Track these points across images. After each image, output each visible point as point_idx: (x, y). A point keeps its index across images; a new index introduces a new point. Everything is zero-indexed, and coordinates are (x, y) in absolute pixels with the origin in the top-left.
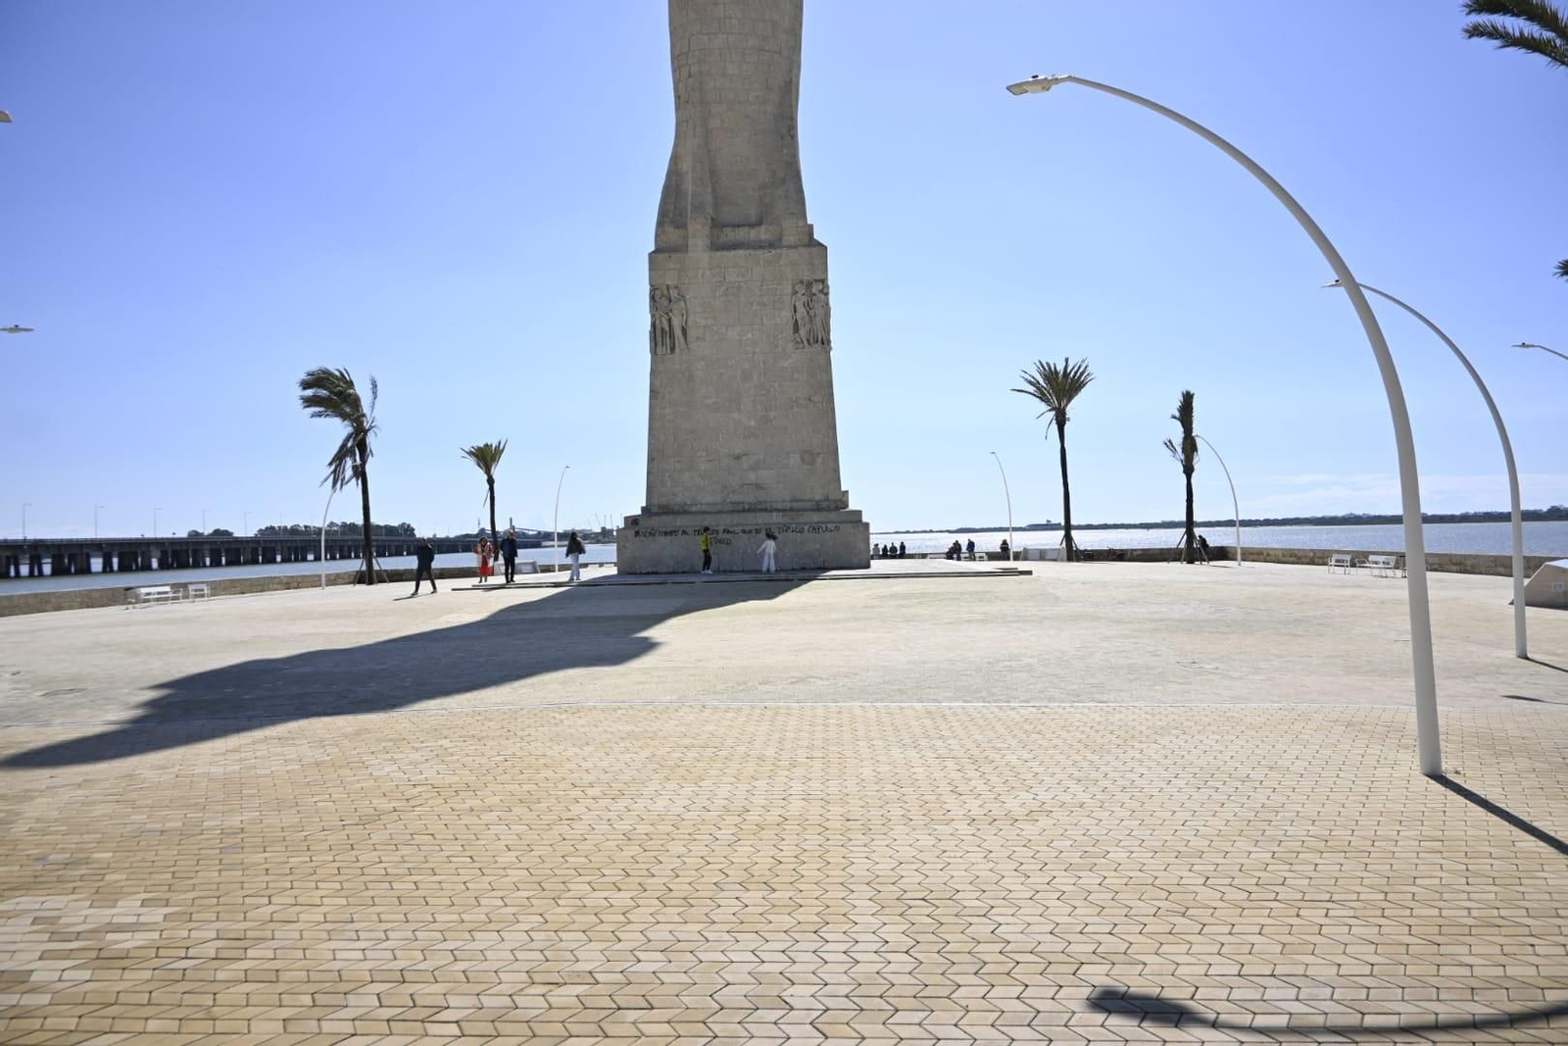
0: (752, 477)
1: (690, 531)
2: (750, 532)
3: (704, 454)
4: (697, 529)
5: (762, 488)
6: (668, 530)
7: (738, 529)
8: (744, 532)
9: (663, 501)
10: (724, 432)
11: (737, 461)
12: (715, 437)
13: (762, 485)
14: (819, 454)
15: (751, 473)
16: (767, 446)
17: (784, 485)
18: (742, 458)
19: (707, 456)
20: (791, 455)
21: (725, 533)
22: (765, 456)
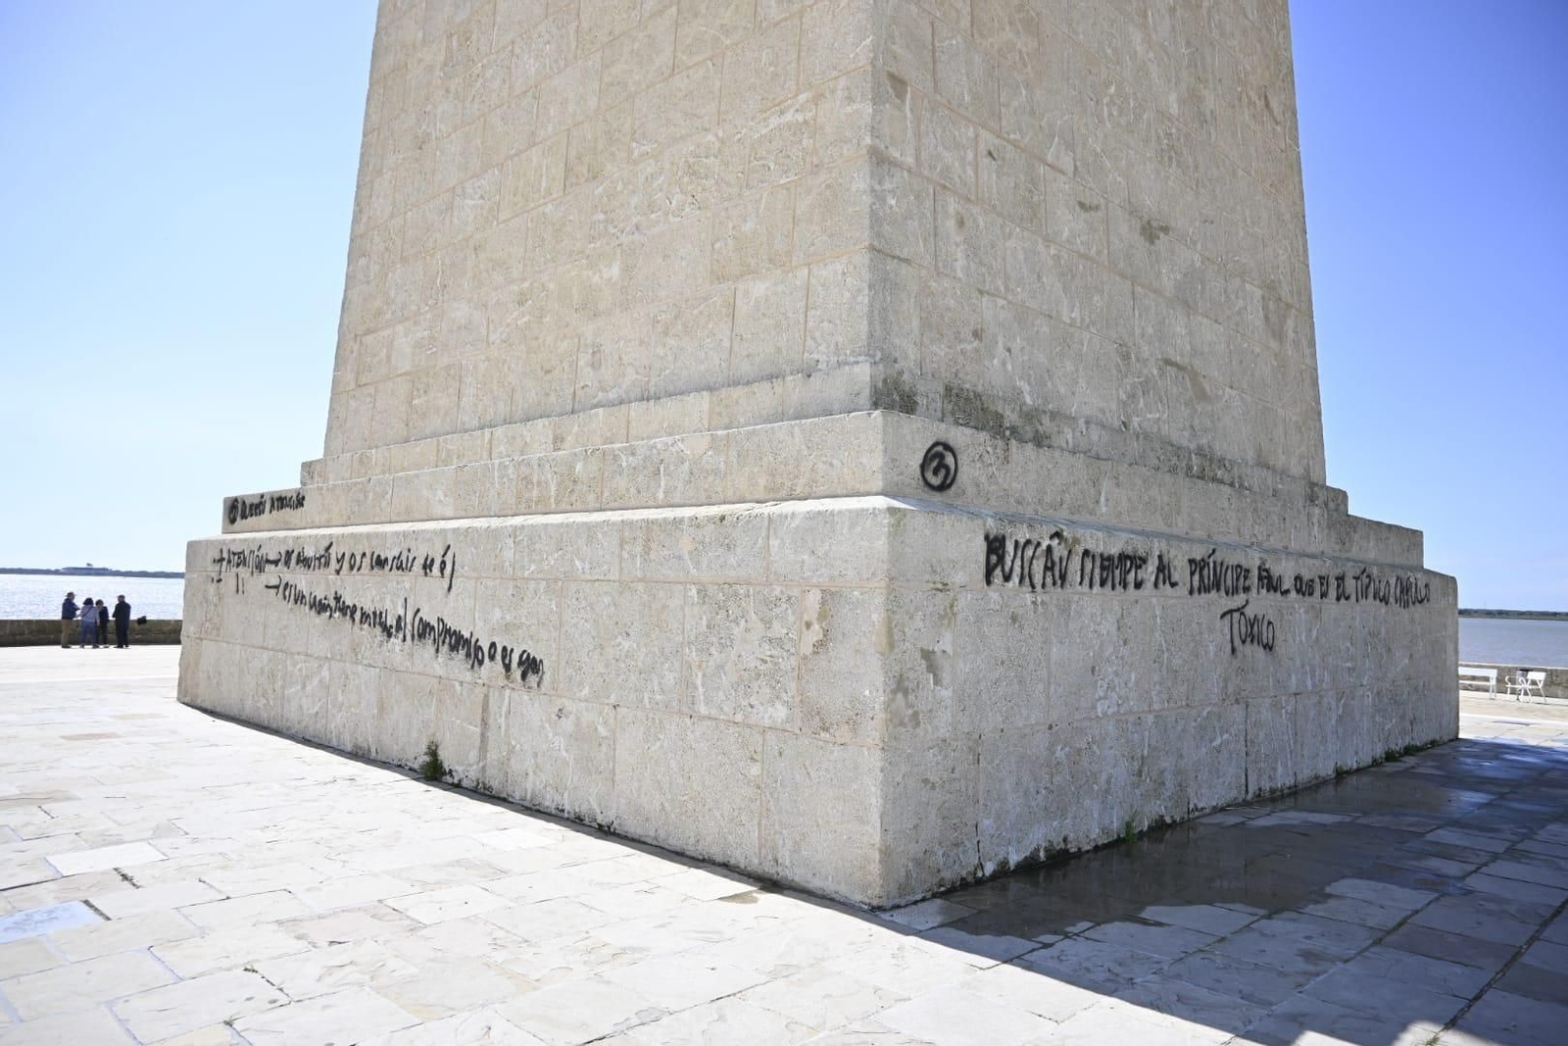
1: (1179, 562)
2: (1310, 588)
4: (1198, 553)
5: (1202, 395)
6: (1115, 548)
7: (1288, 573)
8: (1299, 585)
10: (1112, 89)
11: (1147, 244)
12: (1092, 96)
13: (1202, 379)
14: (1289, 306)
15: (1179, 318)
16: (1205, 221)
17: (1242, 398)
18: (1159, 238)
19: (1075, 174)
20: (1247, 285)
21: (1263, 588)
22: (1205, 259)
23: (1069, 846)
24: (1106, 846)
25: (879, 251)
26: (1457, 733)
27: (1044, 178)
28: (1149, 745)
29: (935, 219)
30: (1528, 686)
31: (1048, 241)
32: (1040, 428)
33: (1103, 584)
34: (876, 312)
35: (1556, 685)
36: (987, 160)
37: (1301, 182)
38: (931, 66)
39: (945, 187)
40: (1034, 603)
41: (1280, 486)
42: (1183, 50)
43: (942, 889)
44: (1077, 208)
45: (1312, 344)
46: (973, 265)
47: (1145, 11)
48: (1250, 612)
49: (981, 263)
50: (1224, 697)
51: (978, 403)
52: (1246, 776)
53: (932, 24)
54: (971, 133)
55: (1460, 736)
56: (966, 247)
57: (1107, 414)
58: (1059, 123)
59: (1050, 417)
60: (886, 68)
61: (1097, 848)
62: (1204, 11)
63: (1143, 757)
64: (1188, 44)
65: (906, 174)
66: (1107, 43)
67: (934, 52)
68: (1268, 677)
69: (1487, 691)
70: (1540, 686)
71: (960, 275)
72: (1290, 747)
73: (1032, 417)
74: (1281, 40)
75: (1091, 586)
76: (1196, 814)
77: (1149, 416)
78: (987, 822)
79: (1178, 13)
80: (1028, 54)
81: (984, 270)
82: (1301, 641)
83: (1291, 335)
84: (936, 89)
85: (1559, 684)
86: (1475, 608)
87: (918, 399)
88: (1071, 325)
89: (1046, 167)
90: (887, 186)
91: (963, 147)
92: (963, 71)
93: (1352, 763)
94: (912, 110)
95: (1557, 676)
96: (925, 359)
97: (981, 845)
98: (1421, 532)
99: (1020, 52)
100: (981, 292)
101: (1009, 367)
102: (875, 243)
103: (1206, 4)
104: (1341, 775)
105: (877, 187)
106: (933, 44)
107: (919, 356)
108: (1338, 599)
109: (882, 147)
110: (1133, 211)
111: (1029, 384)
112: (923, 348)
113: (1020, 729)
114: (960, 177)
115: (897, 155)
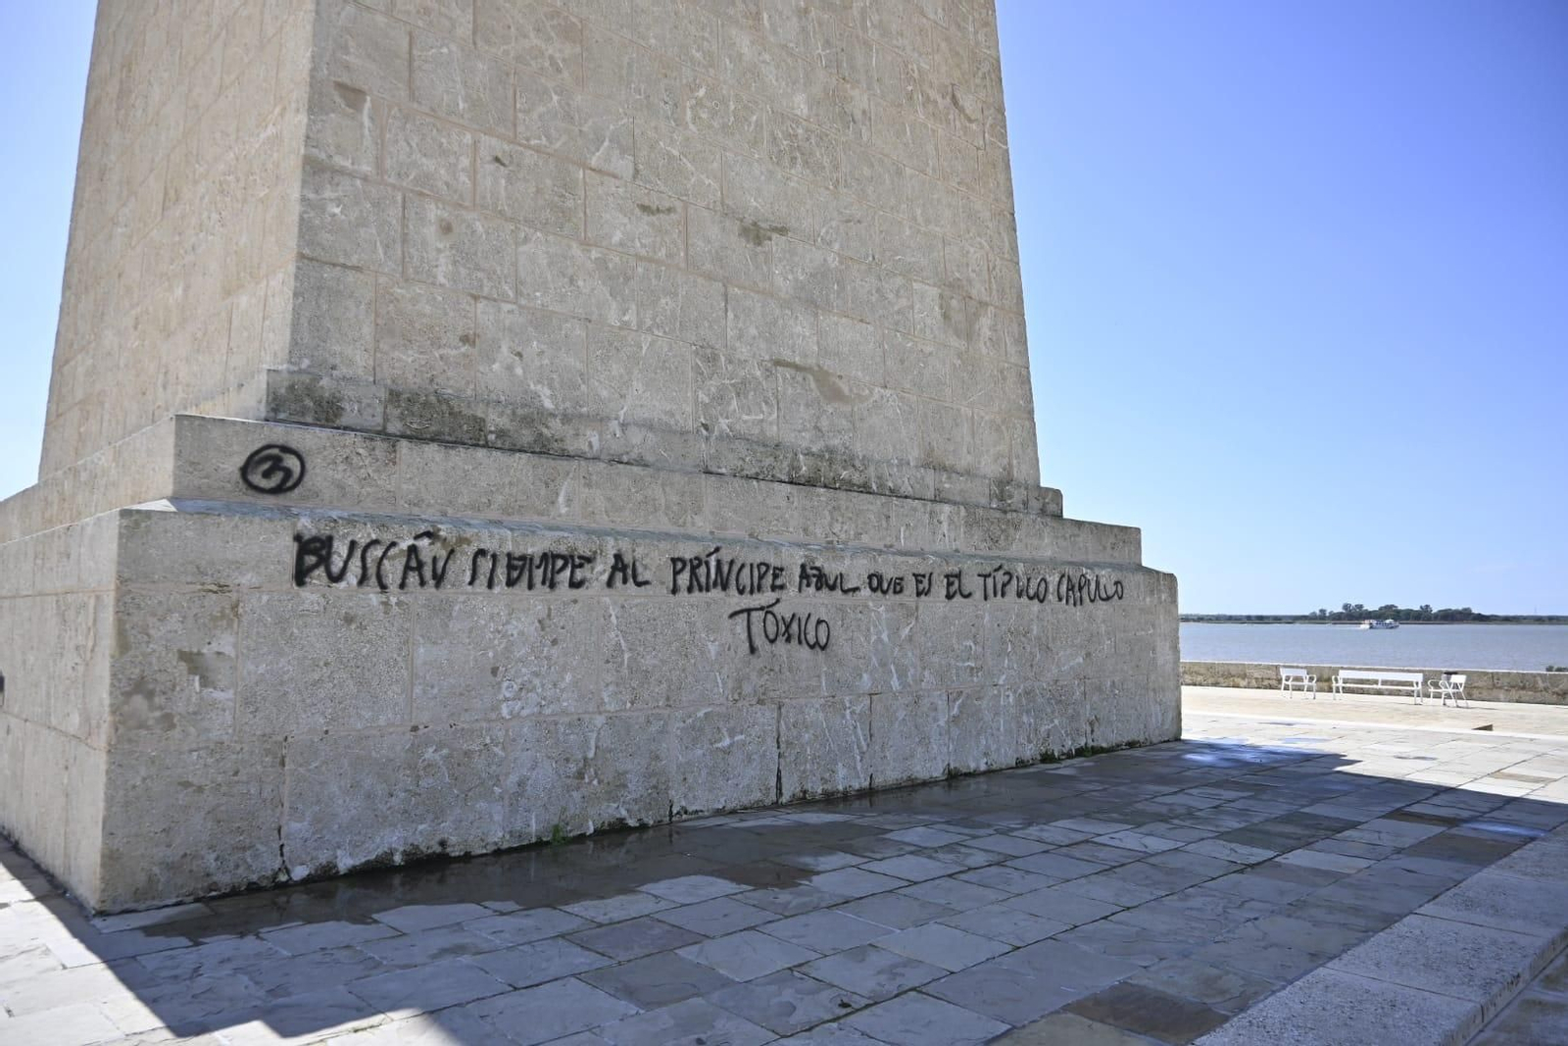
0: (801, 335)
1: (654, 562)
2: (897, 586)
3: (623, 165)
4: (688, 551)
5: (836, 395)
6: (534, 548)
7: (856, 570)
8: (876, 583)
9: (407, 365)
10: (701, 93)
11: (750, 246)
12: (666, 99)
13: (837, 380)
14: (983, 304)
15: (801, 318)
16: (848, 221)
17: (902, 399)
18: (770, 239)
19: (635, 177)
20: (914, 284)
21: (808, 585)
22: (843, 259)
23: (448, 850)
24: (510, 850)
25: (311, 259)
26: (1180, 734)
27: (585, 183)
28: (597, 747)
29: (404, 226)
30: (1451, 691)
31: (586, 244)
32: (545, 431)
33: (511, 583)
34: (304, 321)
35: (1497, 688)
36: (492, 167)
37: (1010, 179)
38: (406, 74)
39: (421, 194)
40: (386, 604)
41: (947, 486)
42: (820, 51)
43: (214, 893)
44: (637, 211)
45: (1022, 340)
46: (463, 271)
47: (758, 13)
48: (783, 610)
49: (478, 268)
50: (736, 697)
51: (444, 407)
52: (779, 778)
53: (410, 34)
54: (468, 138)
55: (1184, 736)
56: (454, 252)
57: (678, 417)
58: (612, 127)
59: (561, 420)
60: (333, 78)
61: (498, 853)
62: (855, 12)
63: (585, 759)
64: (827, 43)
65: (358, 182)
66: (695, 46)
67: (411, 60)
68: (819, 676)
69: (1410, 694)
70: (1461, 690)
71: (442, 279)
72: (859, 747)
73: (533, 420)
74: (981, 37)
75: (490, 585)
76: (684, 816)
77: (745, 417)
78: (295, 826)
79: (813, 14)
80: (564, 60)
81: (480, 275)
82: (880, 640)
83: (986, 332)
84: (412, 96)
85: (1501, 688)
86: (1525, 614)
87: (346, 406)
88: (620, 328)
89: (588, 172)
90: (328, 194)
91: (456, 153)
92: (458, 79)
93: (975, 762)
94: (372, 119)
95: (1498, 679)
96: (380, 365)
97: (286, 850)
98: (1138, 530)
99: (551, 58)
100: (476, 298)
101: (519, 371)
102: (306, 251)
103: (857, 5)
104: (953, 777)
105: (311, 196)
106: (410, 53)
107: (371, 362)
108: (949, 597)
109: (323, 156)
110: (727, 213)
111: (551, 387)
112: (378, 355)
113: (359, 730)
114: (447, 184)
115: (347, 164)
